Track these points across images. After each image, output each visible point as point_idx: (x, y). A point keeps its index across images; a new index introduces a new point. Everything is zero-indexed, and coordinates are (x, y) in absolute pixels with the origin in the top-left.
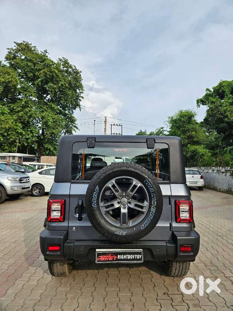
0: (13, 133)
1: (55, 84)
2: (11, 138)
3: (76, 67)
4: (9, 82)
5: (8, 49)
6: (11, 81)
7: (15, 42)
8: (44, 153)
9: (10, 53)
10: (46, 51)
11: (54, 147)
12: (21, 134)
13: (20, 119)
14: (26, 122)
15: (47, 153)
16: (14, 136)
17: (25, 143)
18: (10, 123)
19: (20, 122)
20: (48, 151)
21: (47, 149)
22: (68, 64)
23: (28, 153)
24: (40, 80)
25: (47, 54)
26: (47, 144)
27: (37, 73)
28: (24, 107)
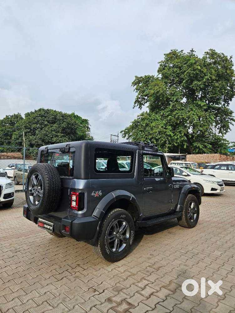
0: (163, 136)
1: (199, 81)
2: (162, 140)
3: (224, 54)
4: (158, 92)
5: (159, 63)
6: (159, 91)
7: (165, 53)
8: (194, 151)
9: (161, 65)
10: (192, 51)
11: (204, 145)
12: (170, 136)
13: (170, 123)
14: (175, 125)
15: (197, 151)
16: (164, 138)
17: (175, 143)
18: (160, 127)
19: (170, 125)
20: (198, 149)
21: (196, 147)
22: (216, 54)
23: (179, 153)
24: (184, 81)
25: (194, 53)
26: (197, 143)
27: (182, 76)
28: (172, 111)
